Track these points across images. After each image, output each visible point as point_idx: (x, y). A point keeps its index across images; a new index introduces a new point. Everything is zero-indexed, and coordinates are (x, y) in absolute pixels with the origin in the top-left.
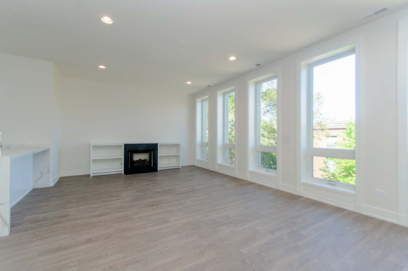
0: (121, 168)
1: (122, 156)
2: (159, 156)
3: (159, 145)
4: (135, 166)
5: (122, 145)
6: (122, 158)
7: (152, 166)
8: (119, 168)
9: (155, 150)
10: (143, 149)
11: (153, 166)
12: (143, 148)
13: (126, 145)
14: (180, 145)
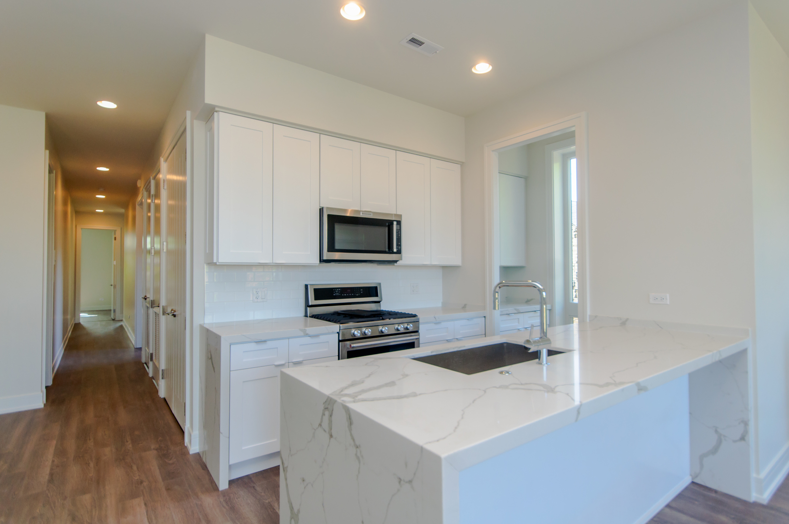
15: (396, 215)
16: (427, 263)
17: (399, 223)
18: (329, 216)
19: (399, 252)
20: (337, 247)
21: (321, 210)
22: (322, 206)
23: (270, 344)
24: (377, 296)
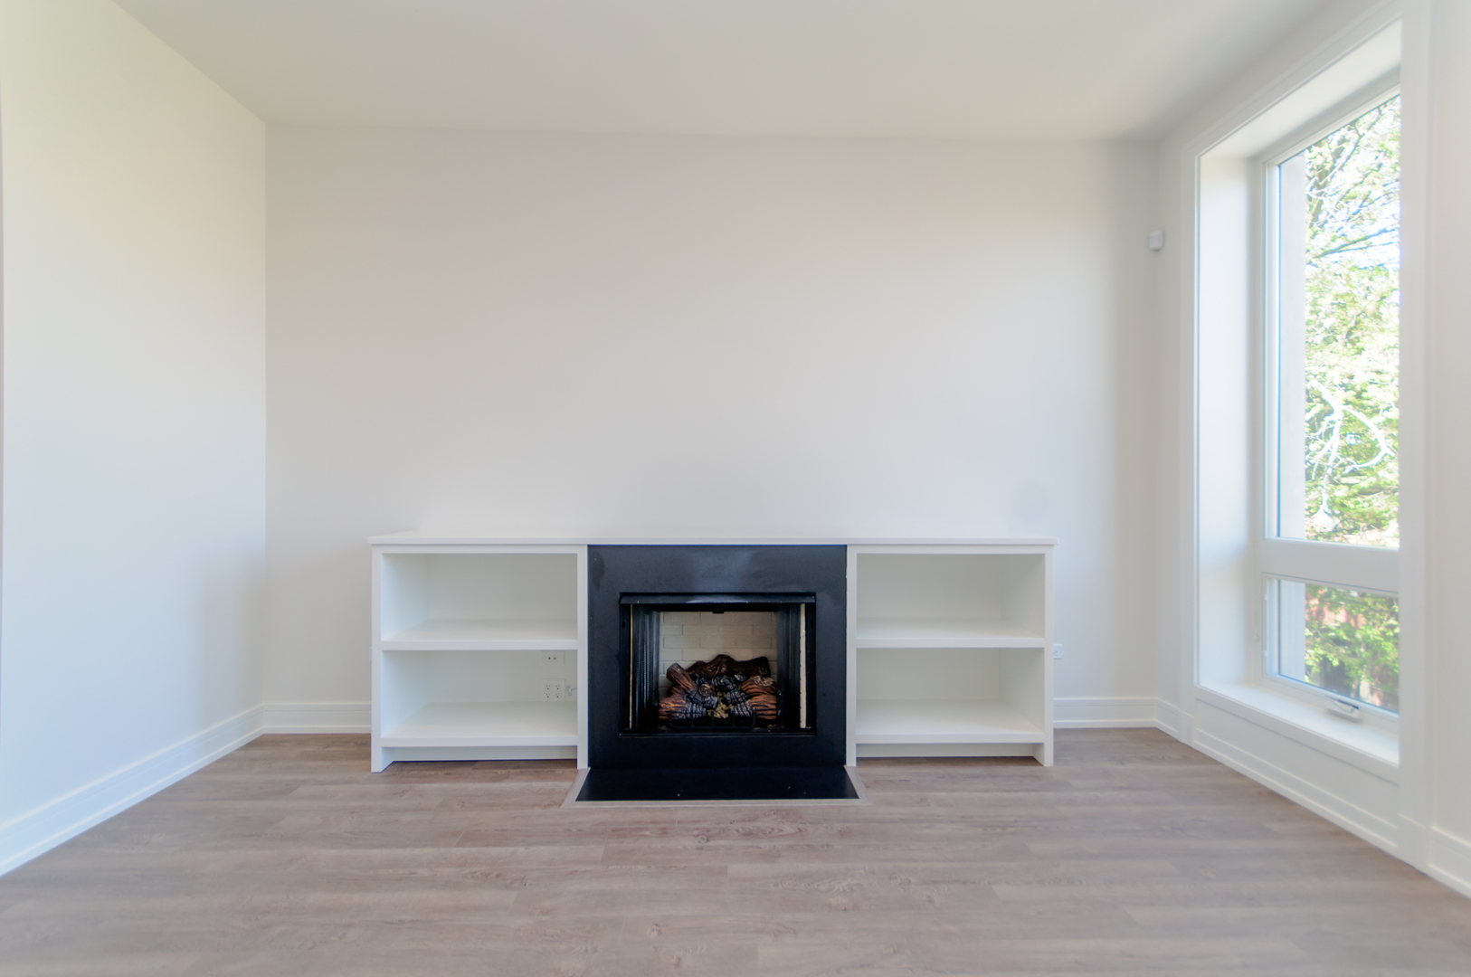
2: (860, 651)
3: (859, 556)
4: (670, 713)
5: (573, 556)
6: (575, 652)
7: (803, 725)
9: (824, 603)
11: (808, 724)
12: (730, 580)
13: (601, 558)
14: (1041, 557)
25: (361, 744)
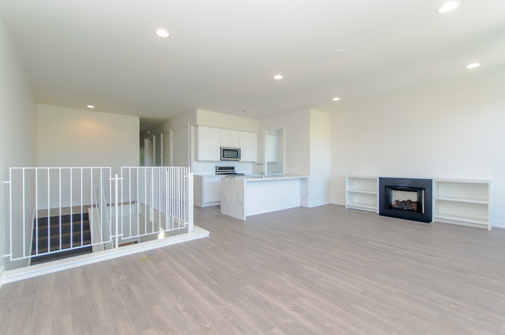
0: (376, 206)
1: (376, 191)
2: (435, 200)
3: (435, 182)
4: (395, 207)
5: (377, 179)
6: (377, 194)
8: (374, 205)
9: (427, 190)
10: (408, 186)
11: (424, 213)
12: (406, 185)
13: (381, 180)
14: (487, 185)
15: (239, 148)
16: (248, 161)
17: (240, 150)
18: (223, 149)
19: (240, 158)
20: (225, 157)
21: (221, 148)
22: (221, 146)
23: (212, 178)
24: (234, 169)
25: (345, 206)
